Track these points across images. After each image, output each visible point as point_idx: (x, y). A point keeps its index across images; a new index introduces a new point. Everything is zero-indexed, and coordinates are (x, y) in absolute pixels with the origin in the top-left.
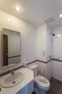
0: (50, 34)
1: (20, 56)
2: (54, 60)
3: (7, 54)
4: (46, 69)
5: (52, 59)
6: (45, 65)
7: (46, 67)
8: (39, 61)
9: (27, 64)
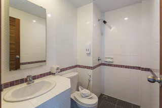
0: (99, 20)
1: (45, 61)
2: (104, 64)
3: (18, 56)
4: (91, 79)
5: (102, 64)
6: (90, 72)
7: (92, 75)
8: (79, 66)
9: (58, 69)
